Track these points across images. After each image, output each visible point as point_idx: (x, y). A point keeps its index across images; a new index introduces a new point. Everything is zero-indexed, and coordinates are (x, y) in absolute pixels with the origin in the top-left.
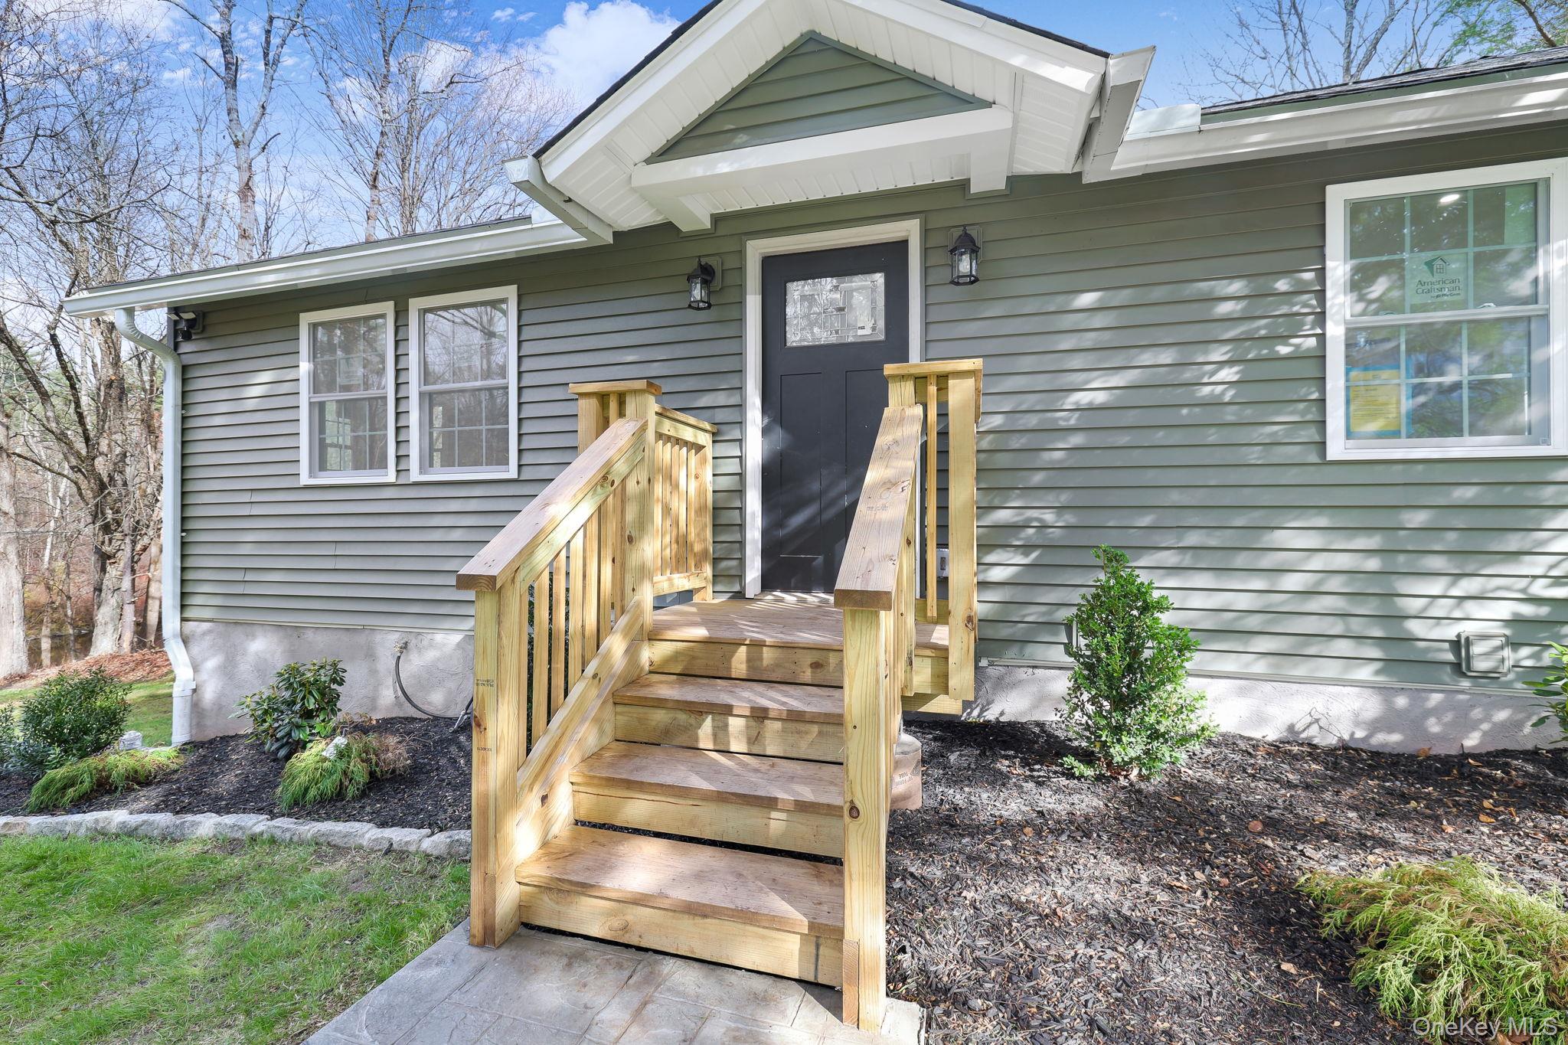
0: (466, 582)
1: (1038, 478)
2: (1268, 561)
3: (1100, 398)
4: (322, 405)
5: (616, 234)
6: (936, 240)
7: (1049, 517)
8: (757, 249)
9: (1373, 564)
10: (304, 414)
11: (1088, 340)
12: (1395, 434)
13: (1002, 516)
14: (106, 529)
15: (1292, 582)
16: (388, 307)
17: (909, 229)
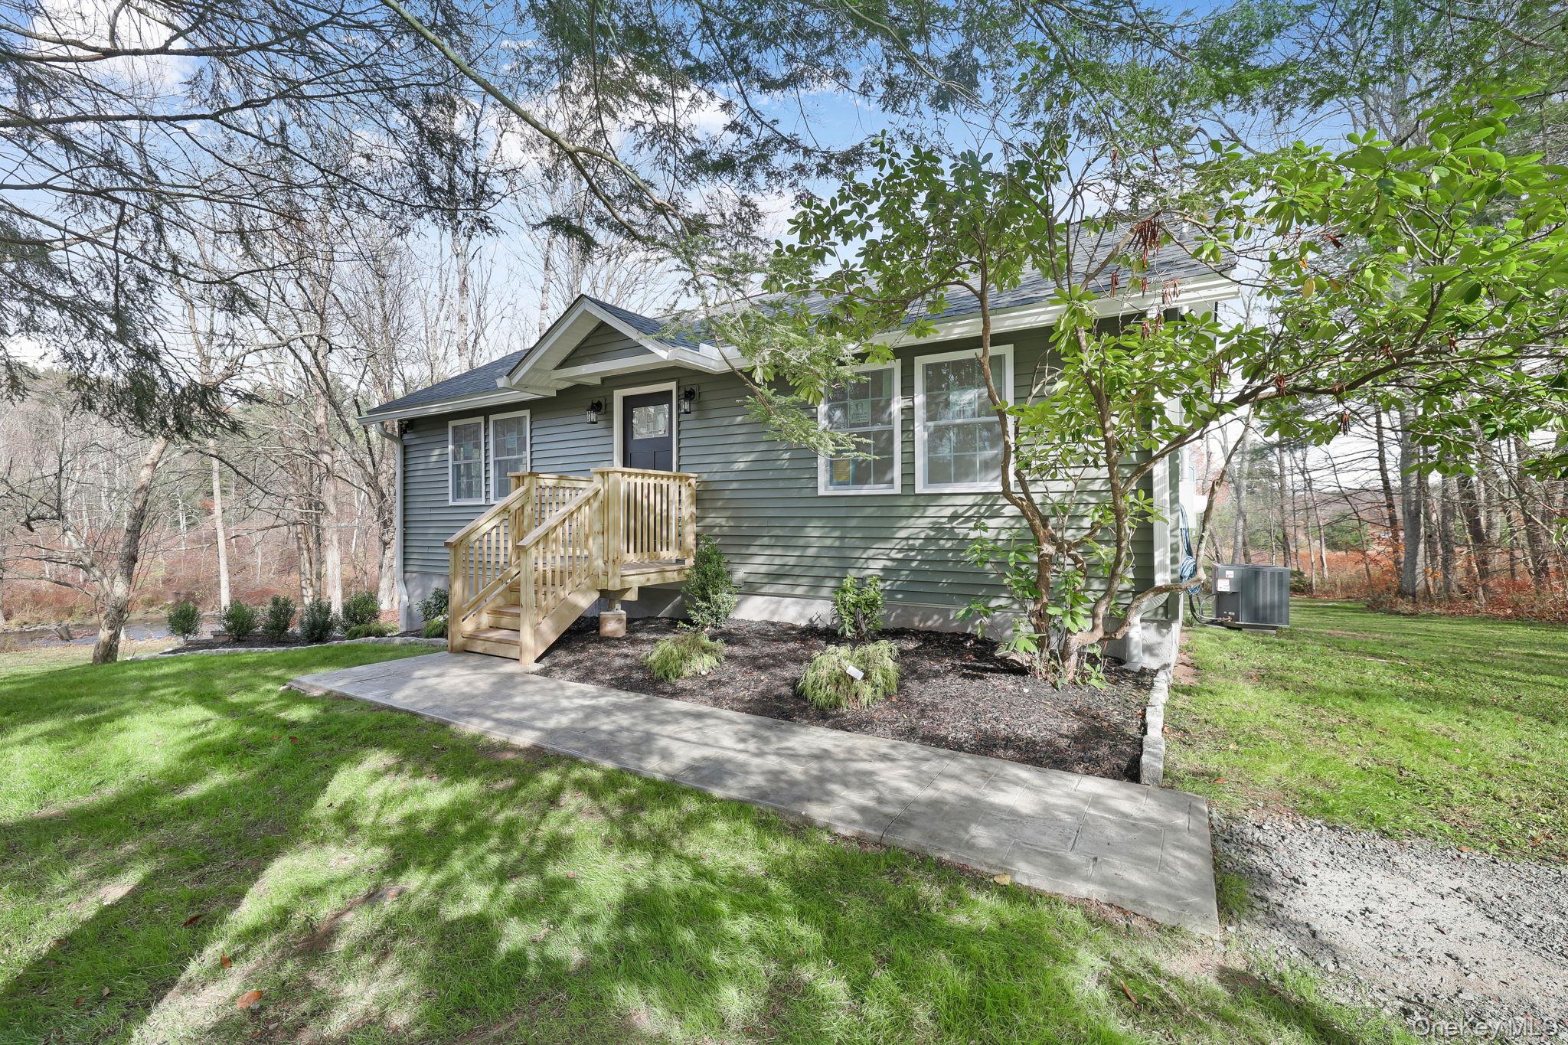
0: (447, 545)
1: (720, 504)
2: (801, 542)
3: (742, 466)
4: (458, 466)
5: (558, 392)
6: (682, 392)
7: (723, 521)
8: (618, 395)
9: (837, 544)
10: (450, 470)
11: (740, 439)
12: (845, 484)
13: (708, 521)
14: (385, 524)
15: (811, 552)
16: (481, 419)
17: (672, 386)
